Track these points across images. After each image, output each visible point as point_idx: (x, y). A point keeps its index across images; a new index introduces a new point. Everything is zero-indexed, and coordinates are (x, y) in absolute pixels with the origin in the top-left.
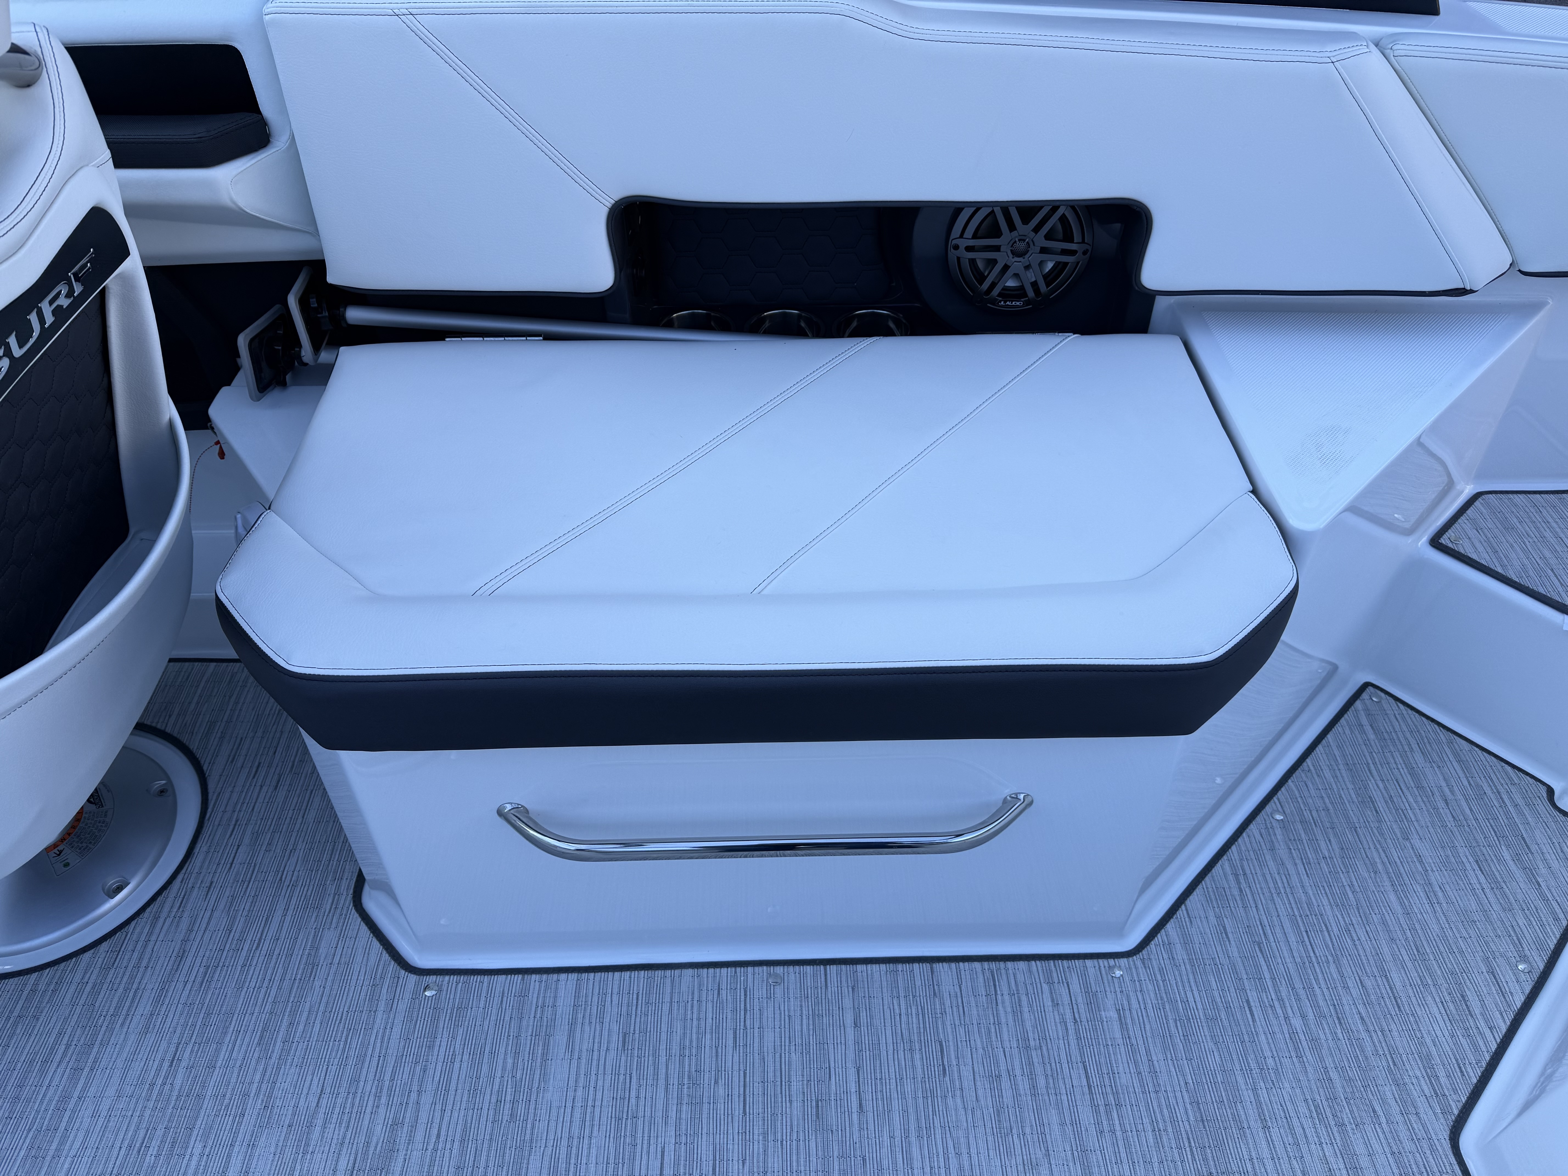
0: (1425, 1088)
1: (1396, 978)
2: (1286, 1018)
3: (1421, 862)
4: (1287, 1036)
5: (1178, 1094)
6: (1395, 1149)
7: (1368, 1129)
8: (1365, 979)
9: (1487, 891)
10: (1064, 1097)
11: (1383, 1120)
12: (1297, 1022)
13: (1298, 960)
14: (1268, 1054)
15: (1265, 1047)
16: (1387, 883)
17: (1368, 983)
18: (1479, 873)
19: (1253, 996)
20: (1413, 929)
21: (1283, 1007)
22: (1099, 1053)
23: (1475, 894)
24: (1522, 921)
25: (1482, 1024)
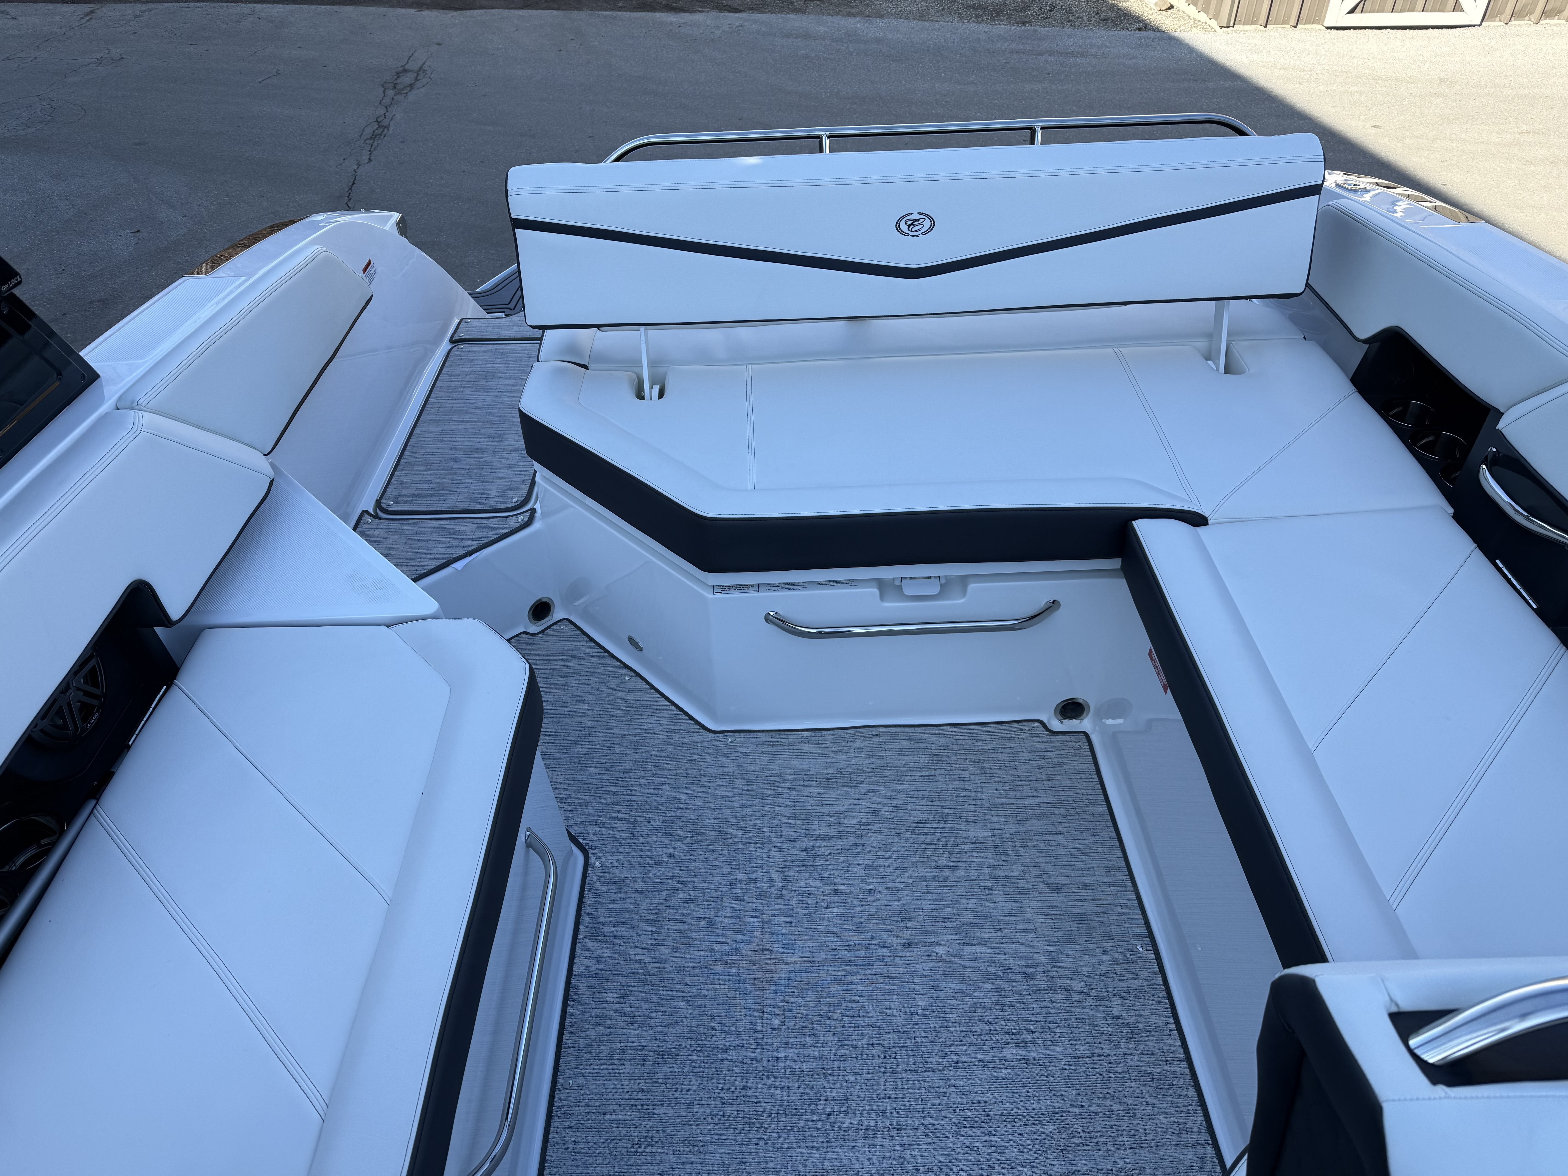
0: (685, 736)
1: (623, 731)
2: (640, 785)
3: (557, 701)
4: (649, 787)
5: (676, 846)
6: (715, 756)
7: (704, 764)
8: (622, 745)
9: (581, 678)
10: (672, 905)
11: (699, 757)
12: (643, 781)
13: (606, 772)
14: (659, 799)
15: (654, 799)
16: (567, 719)
17: (626, 744)
18: (569, 678)
19: (623, 798)
20: (597, 716)
21: (633, 785)
22: (648, 882)
23: (582, 684)
24: (601, 670)
25: (656, 704)
